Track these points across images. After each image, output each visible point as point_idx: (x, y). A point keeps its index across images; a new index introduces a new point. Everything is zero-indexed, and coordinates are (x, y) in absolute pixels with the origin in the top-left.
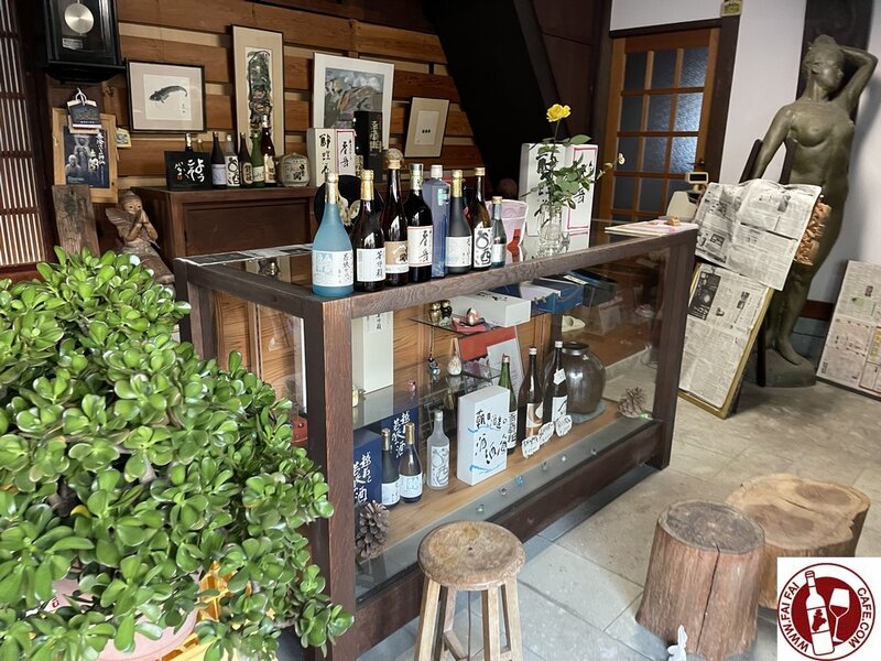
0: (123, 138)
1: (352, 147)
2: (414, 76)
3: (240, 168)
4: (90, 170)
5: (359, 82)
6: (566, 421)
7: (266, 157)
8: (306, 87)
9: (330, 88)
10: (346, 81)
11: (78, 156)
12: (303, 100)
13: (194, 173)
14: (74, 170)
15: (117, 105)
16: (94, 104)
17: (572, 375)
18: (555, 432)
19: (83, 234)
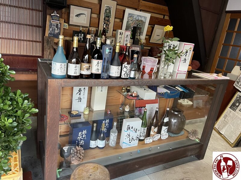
0: (66, 26)
1: (129, 37)
2: (157, 18)
3: (94, 38)
4: (55, 33)
5: (138, 18)
6: (166, 135)
7: (103, 36)
8: (122, 18)
9: (129, 19)
10: (134, 17)
11: (53, 29)
12: (121, 21)
13: (80, 38)
14: (51, 33)
15: (66, 17)
16: (59, 15)
17: (172, 120)
18: (160, 137)
19: (50, 50)
